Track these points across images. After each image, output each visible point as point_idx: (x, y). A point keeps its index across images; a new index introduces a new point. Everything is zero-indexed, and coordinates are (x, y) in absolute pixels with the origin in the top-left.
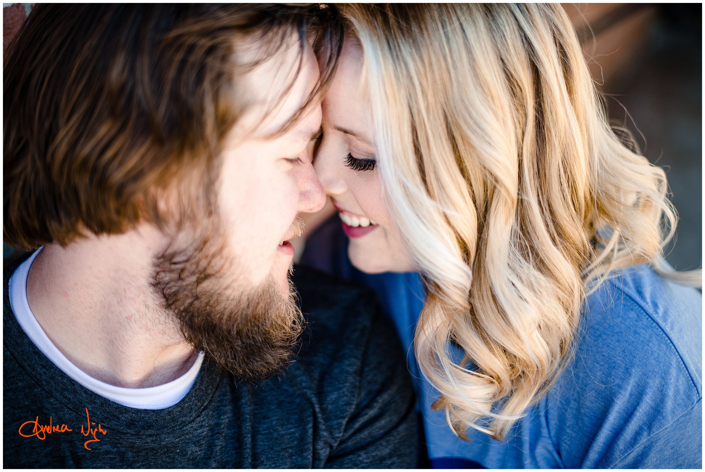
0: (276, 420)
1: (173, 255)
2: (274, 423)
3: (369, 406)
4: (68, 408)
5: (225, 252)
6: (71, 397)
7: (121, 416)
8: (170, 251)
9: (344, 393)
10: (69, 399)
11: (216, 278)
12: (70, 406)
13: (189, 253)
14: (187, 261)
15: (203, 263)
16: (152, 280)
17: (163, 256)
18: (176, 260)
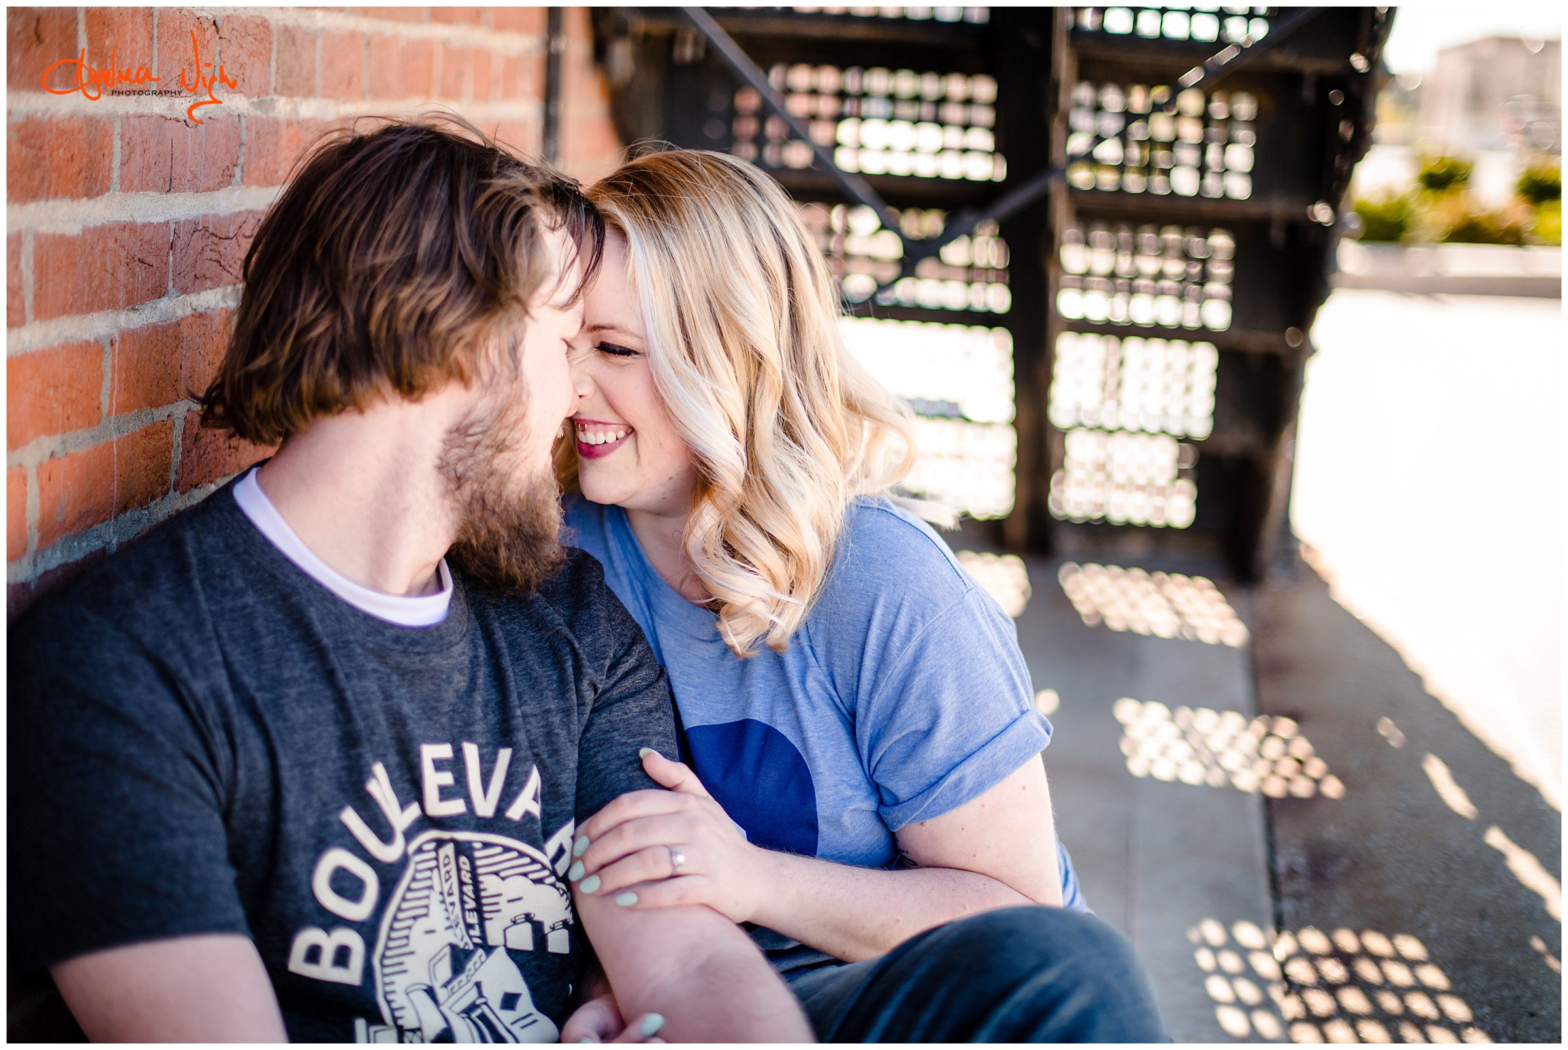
0: (533, 660)
1: (471, 425)
2: (531, 662)
3: (627, 653)
4: (330, 619)
5: (526, 421)
6: (332, 607)
7: (386, 631)
8: (466, 422)
9: (600, 635)
10: (330, 610)
11: (512, 451)
12: (332, 617)
13: (487, 423)
14: (484, 432)
15: (502, 435)
16: (437, 462)
17: (457, 430)
18: (471, 431)
